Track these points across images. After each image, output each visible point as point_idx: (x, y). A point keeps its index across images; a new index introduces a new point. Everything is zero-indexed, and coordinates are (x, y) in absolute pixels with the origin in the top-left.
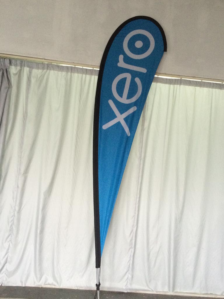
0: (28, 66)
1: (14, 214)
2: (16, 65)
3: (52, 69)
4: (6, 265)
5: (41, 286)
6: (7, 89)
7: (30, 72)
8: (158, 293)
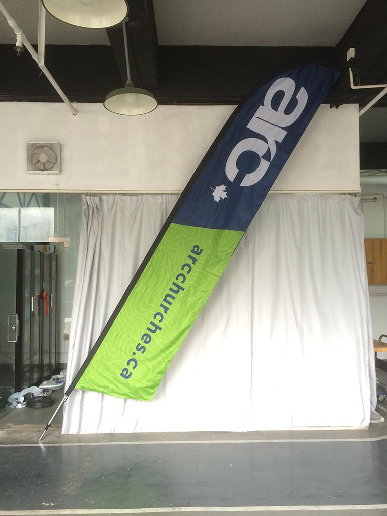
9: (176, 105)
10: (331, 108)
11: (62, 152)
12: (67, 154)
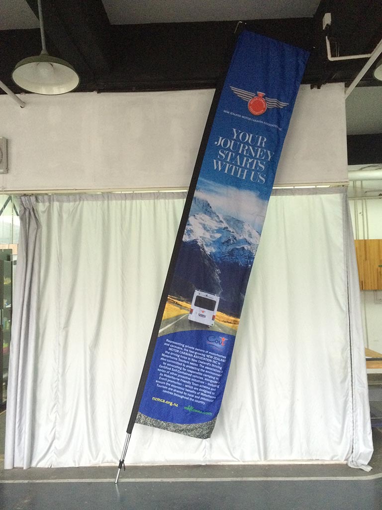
0: (58, 201)
1: (58, 378)
2: (44, 202)
3: (85, 199)
4: (54, 442)
5: (97, 466)
6: (36, 231)
7: (61, 207)
8: (246, 463)
9: (134, 91)
10: (311, 88)
11: (9, 149)
12: (14, 150)
